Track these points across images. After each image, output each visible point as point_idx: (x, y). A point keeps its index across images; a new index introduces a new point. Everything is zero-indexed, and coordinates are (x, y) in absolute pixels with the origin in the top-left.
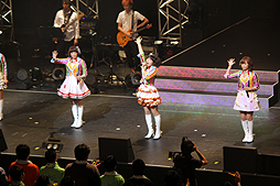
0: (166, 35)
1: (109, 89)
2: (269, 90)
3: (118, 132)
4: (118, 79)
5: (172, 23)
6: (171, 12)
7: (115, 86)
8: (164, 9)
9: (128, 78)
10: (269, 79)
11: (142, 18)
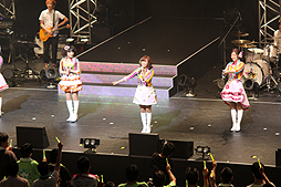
0: (77, 34)
1: (25, 82)
2: (170, 82)
3: (34, 121)
4: (34, 73)
5: (82, 23)
6: (81, 13)
7: (31, 80)
8: (75, 10)
9: (43, 72)
10: (169, 72)
11: (62, 17)
